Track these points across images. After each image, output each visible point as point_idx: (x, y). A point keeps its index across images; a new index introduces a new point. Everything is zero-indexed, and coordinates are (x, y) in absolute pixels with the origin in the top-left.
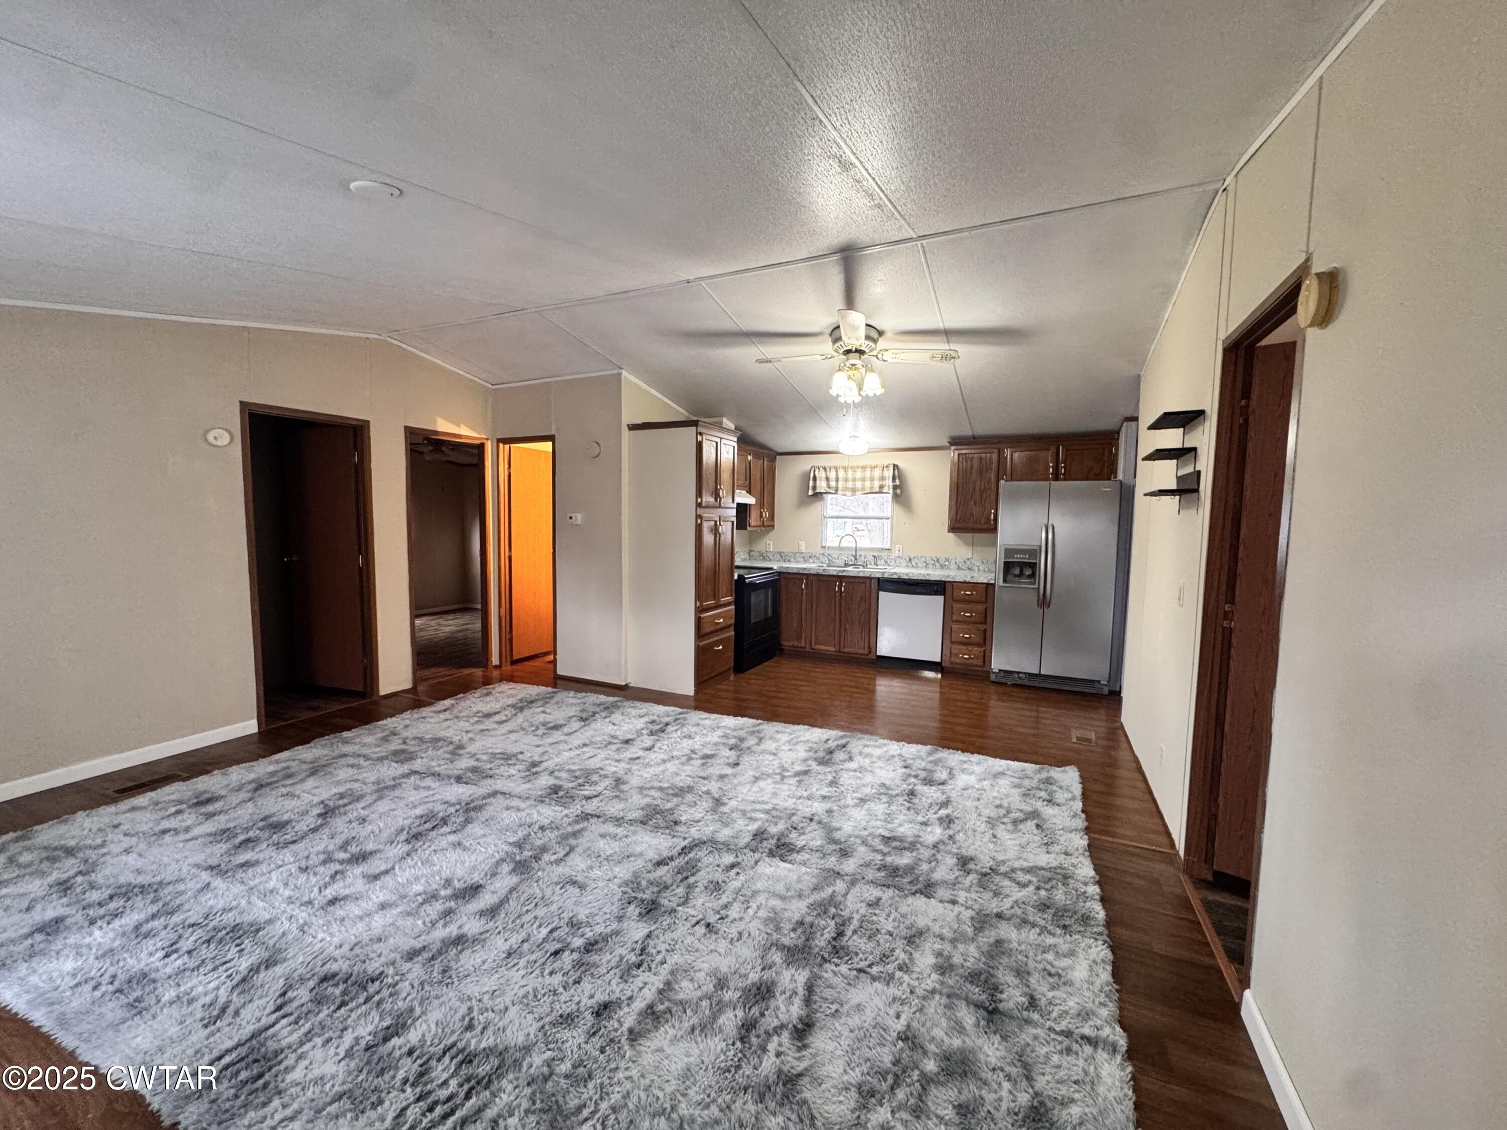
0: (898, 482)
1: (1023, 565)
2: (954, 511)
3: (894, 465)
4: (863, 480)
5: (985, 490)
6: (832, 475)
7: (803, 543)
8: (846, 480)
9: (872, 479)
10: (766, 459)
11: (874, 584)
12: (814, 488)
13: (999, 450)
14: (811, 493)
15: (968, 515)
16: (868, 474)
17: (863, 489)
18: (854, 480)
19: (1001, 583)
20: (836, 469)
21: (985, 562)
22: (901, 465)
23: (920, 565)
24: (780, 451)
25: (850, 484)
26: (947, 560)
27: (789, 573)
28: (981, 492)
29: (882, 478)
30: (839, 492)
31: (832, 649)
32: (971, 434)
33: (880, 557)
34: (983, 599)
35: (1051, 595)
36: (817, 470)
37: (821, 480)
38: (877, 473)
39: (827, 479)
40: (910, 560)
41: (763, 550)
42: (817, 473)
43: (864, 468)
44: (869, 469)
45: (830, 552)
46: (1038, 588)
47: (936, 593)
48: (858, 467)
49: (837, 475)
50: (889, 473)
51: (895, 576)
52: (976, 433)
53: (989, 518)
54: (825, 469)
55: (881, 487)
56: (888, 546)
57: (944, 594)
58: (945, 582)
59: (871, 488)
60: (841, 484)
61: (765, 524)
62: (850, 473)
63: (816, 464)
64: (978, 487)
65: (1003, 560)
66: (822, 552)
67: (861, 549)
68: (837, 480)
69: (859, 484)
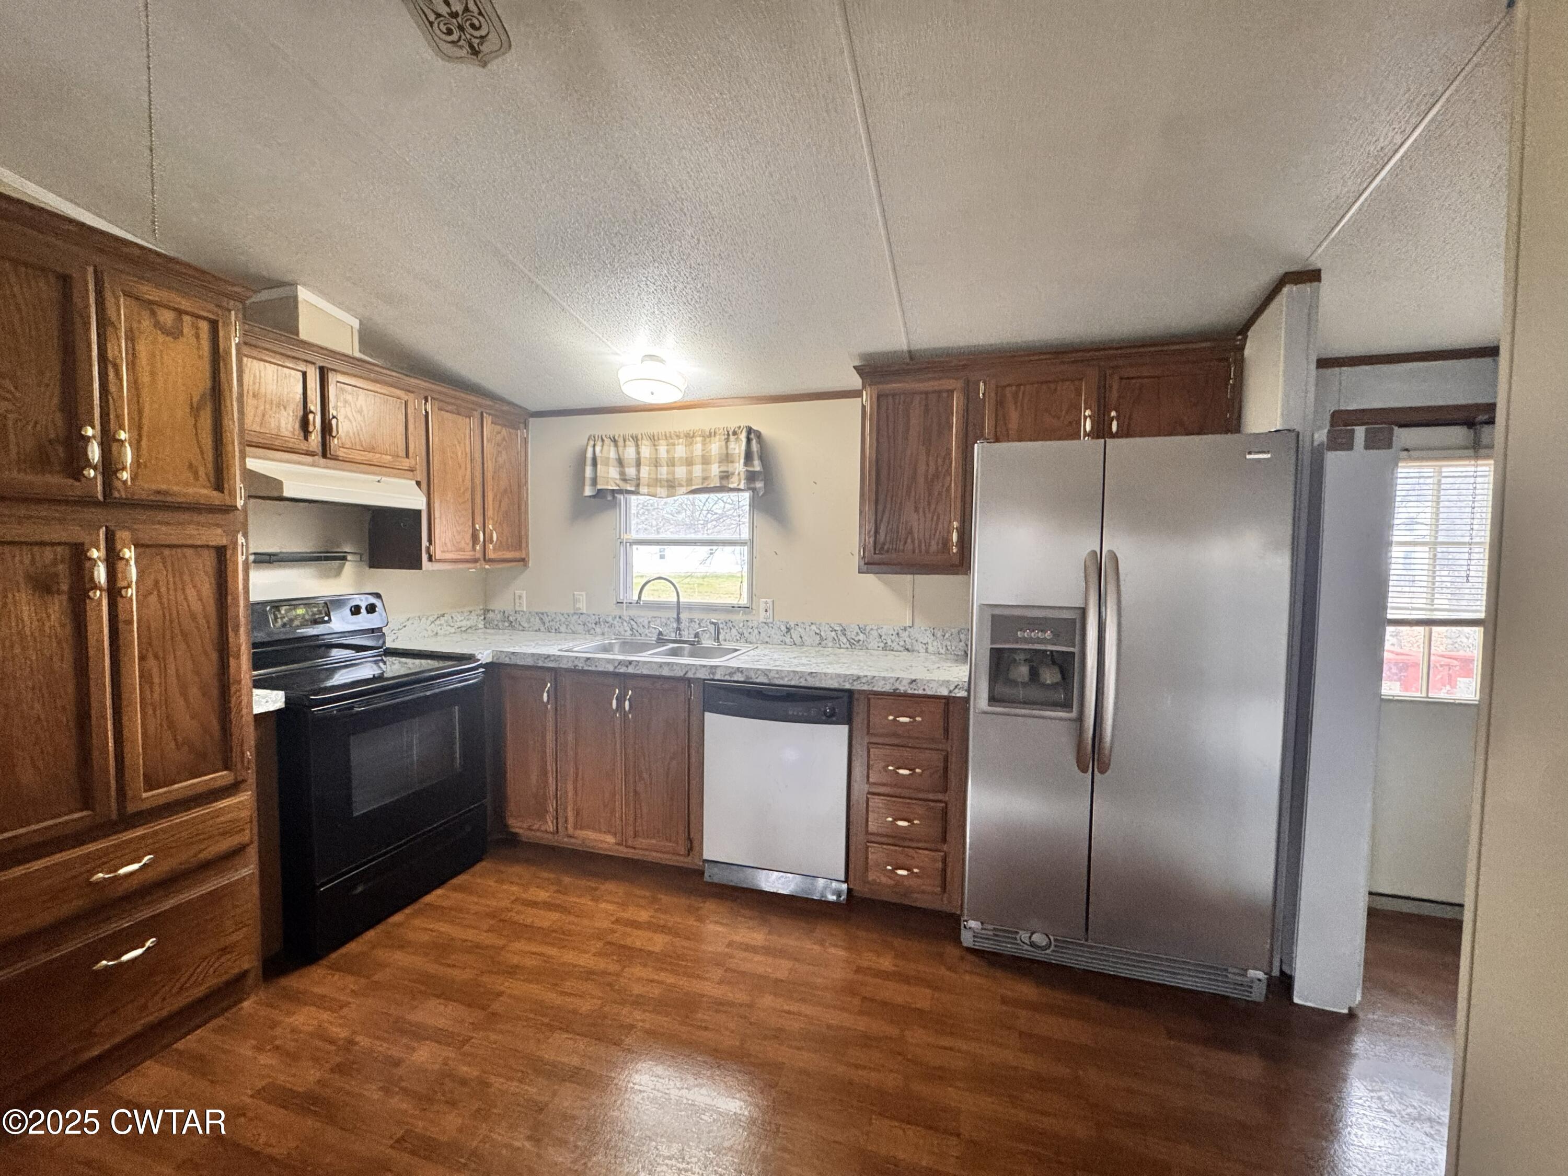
0: (757, 466)
1: (1036, 660)
2: (870, 526)
3: (750, 430)
4: (689, 462)
5: (936, 476)
6: (630, 453)
7: (582, 596)
8: (656, 463)
9: (706, 461)
10: (488, 420)
11: (696, 695)
12: (594, 481)
13: (968, 382)
14: (588, 491)
15: (903, 533)
16: (698, 448)
17: (689, 481)
18: (671, 463)
19: (981, 701)
20: (636, 439)
21: (939, 634)
22: (765, 431)
23: (808, 641)
24: (533, 408)
25: (664, 472)
26: (862, 630)
27: (516, 666)
28: (930, 484)
29: (727, 458)
30: (644, 489)
31: (610, 839)
32: (905, 348)
33: (729, 624)
34: (939, 734)
35: (1113, 736)
36: (599, 443)
37: (607, 465)
38: (715, 447)
39: (620, 462)
40: (788, 630)
41: (509, 609)
42: (598, 449)
43: (690, 437)
44: (699, 439)
45: (633, 612)
46: (1080, 719)
47: (829, 719)
48: (678, 437)
49: (638, 453)
50: (738, 448)
51: (739, 677)
52: (913, 348)
53: (946, 543)
54: (615, 441)
55: (725, 476)
56: (744, 601)
57: (849, 721)
58: (850, 693)
59: (705, 479)
60: (645, 472)
61: (491, 555)
62: (662, 450)
63: (597, 433)
64: (922, 468)
65: (987, 645)
66: (617, 613)
67: (691, 607)
68: (638, 464)
69: (681, 472)
